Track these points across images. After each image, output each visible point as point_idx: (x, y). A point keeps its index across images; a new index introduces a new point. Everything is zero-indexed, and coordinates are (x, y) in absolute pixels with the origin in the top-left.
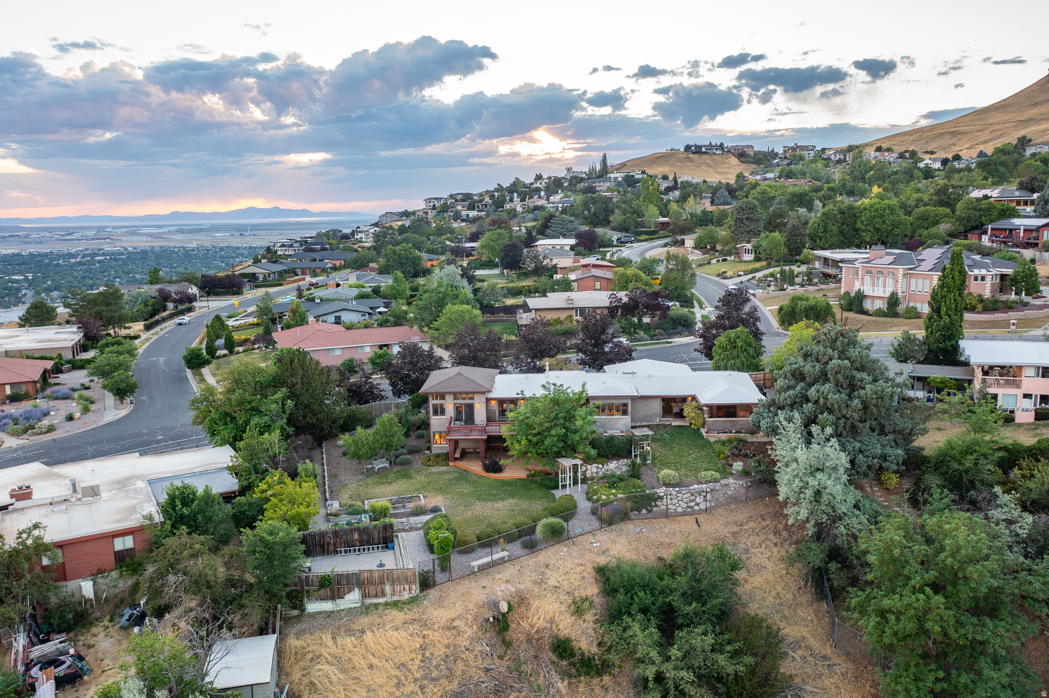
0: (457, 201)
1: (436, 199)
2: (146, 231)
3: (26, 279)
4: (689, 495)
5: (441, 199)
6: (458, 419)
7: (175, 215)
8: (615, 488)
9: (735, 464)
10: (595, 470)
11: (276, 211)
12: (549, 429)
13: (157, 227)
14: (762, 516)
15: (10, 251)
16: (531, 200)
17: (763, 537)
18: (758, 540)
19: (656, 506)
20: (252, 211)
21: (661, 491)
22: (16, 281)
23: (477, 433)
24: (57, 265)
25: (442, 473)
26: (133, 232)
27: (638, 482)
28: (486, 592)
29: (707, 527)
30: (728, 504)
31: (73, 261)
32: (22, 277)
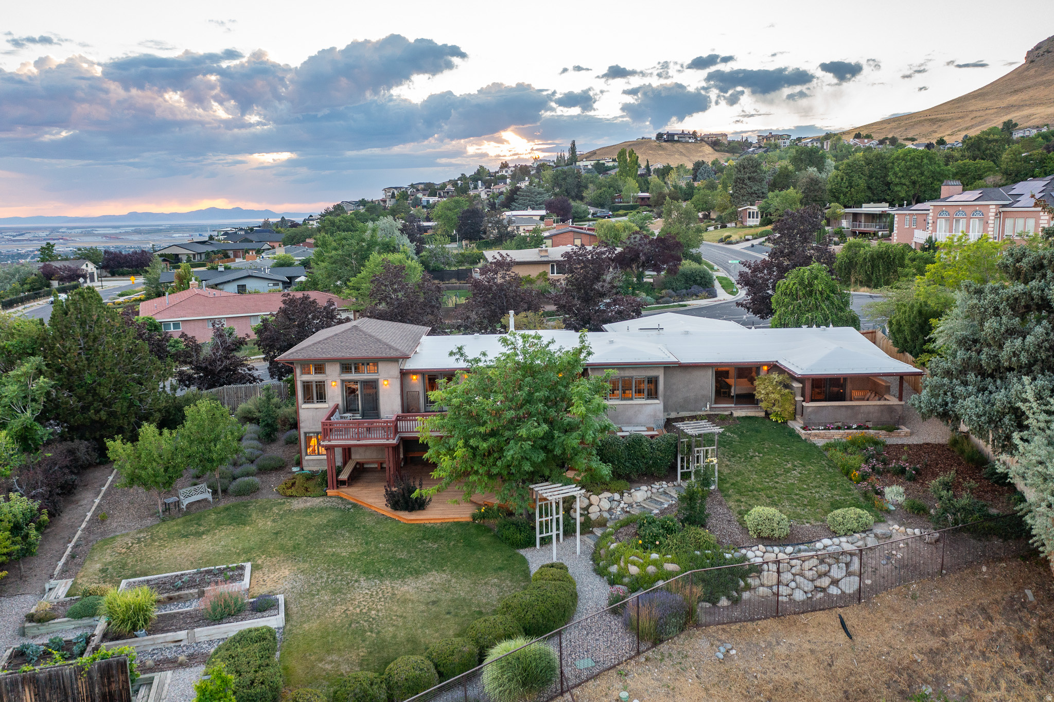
0: (418, 190)
1: (396, 188)
4: (815, 561)
5: (401, 188)
6: (349, 407)
7: (133, 215)
8: (658, 548)
9: (887, 490)
10: (606, 505)
12: (514, 424)
14: (983, 610)
16: (497, 187)
17: (997, 661)
18: (987, 670)
19: (748, 587)
20: (212, 212)
21: (755, 554)
23: (381, 433)
27: (704, 532)
29: (868, 639)
30: (903, 580)
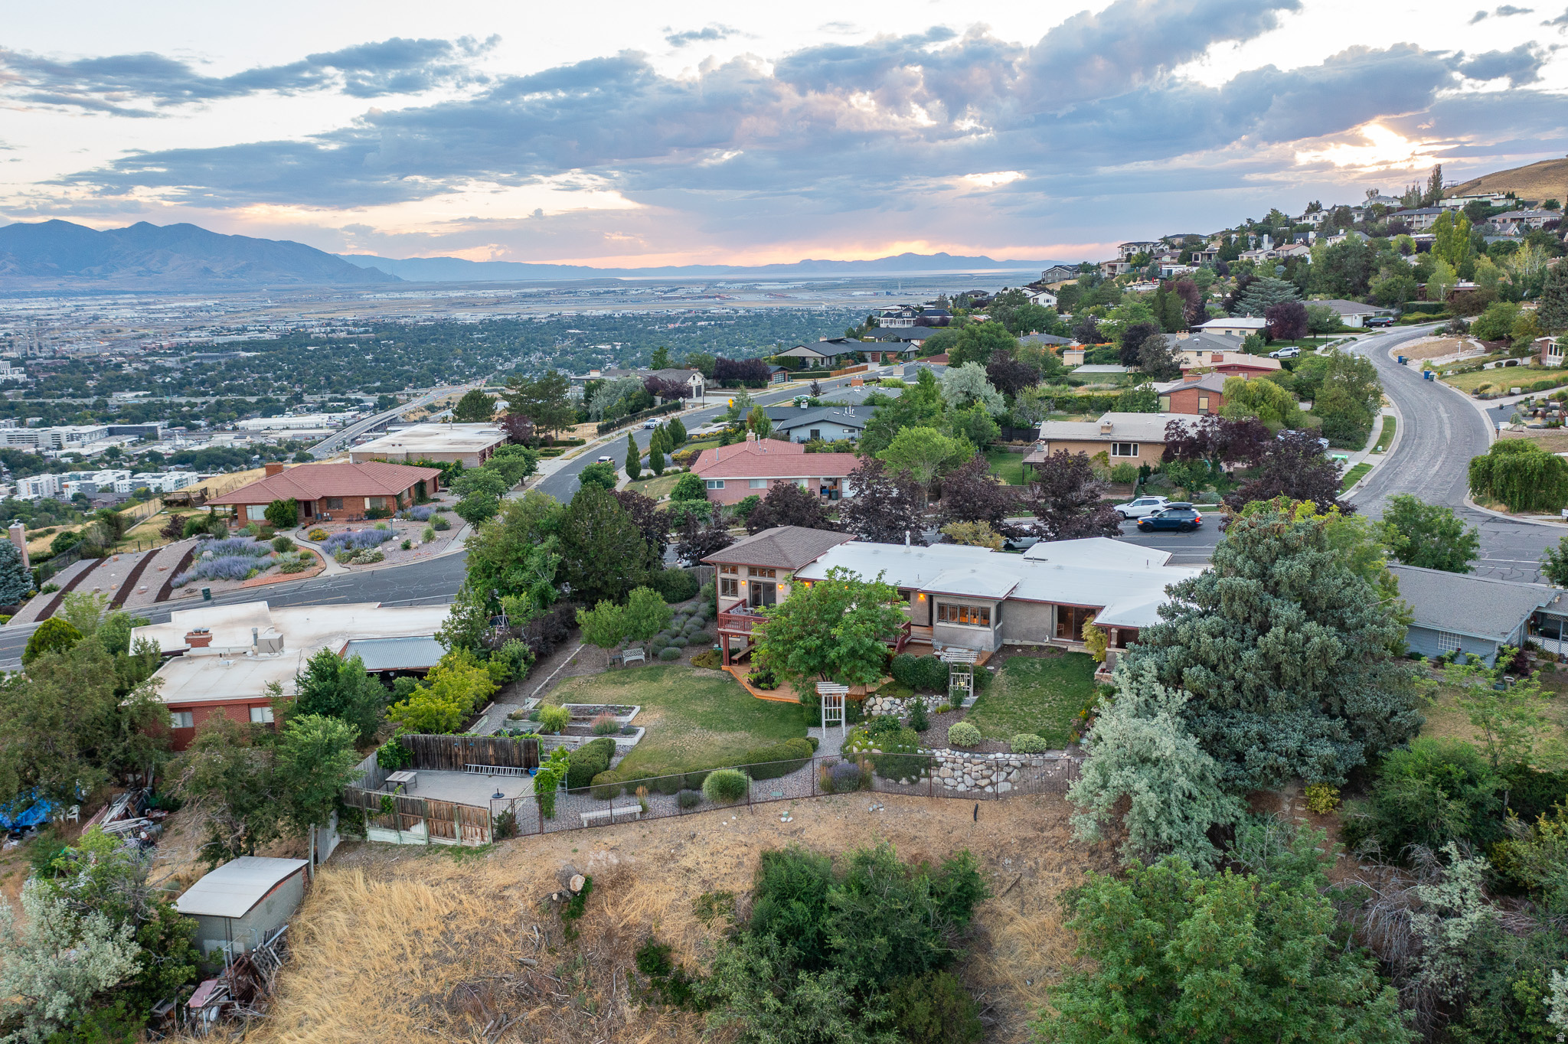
0: (1169, 247)
1: (1141, 244)
2: (766, 286)
3: (614, 349)
4: (983, 767)
5: (1145, 244)
6: (755, 601)
7: (807, 264)
11: (942, 259)
13: (781, 281)
15: (602, 312)
16: (1291, 246)
19: (926, 775)
20: (908, 259)
21: (942, 754)
22: (602, 352)
24: (651, 332)
25: (700, 679)
26: (750, 287)
28: (574, 857)
30: (1039, 791)
31: (671, 326)
32: (609, 347)
